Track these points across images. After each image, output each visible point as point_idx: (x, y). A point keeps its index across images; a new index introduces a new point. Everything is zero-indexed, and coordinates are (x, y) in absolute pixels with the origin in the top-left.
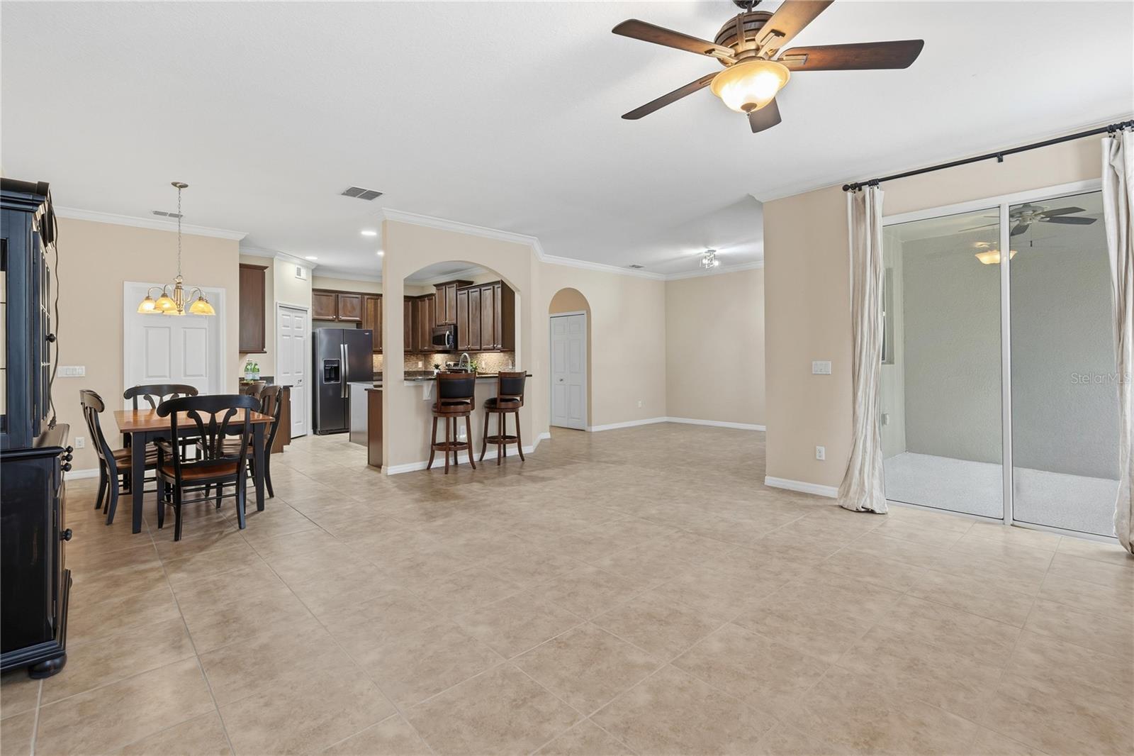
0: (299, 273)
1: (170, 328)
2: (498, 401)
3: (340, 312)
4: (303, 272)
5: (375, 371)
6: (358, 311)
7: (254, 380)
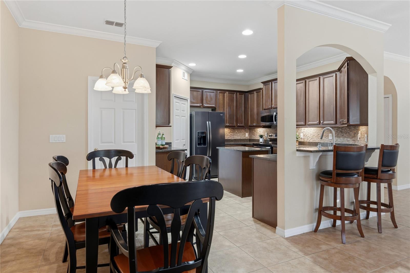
0: (184, 76)
1: (115, 109)
2: (379, 172)
3: (204, 101)
4: (186, 75)
5: (226, 138)
6: (214, 101)
7: (162, 145)
